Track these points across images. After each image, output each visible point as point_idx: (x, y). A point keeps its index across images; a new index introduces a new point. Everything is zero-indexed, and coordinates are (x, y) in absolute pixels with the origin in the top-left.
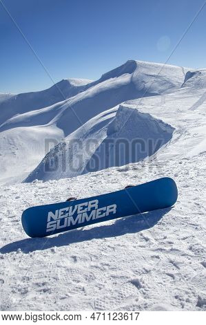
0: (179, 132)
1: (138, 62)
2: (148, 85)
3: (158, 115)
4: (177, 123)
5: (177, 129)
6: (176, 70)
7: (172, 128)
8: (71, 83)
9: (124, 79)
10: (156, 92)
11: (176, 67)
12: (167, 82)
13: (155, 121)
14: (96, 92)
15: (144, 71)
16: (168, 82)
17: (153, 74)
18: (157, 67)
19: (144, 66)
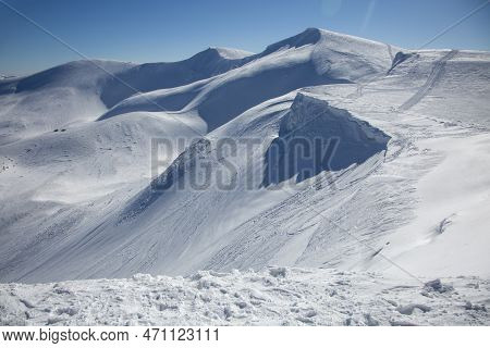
0: (398, 143)
1: (324, 31)
2: (335, 66)
3: (361, 113)
4: (393, 129)
5: (394, 138)
6: (378, 48)
7: (385, 136)
8: (221, 54)
9: (301, 54)
10: (347, 78)
11: (379, 43)
12: (364, 65)
13: (356, 121)
14: (255, 70)
15: (330, 44)
16: (367, 65)
17: (344, 51)
18: (351, 41)
19: (332, 38)
